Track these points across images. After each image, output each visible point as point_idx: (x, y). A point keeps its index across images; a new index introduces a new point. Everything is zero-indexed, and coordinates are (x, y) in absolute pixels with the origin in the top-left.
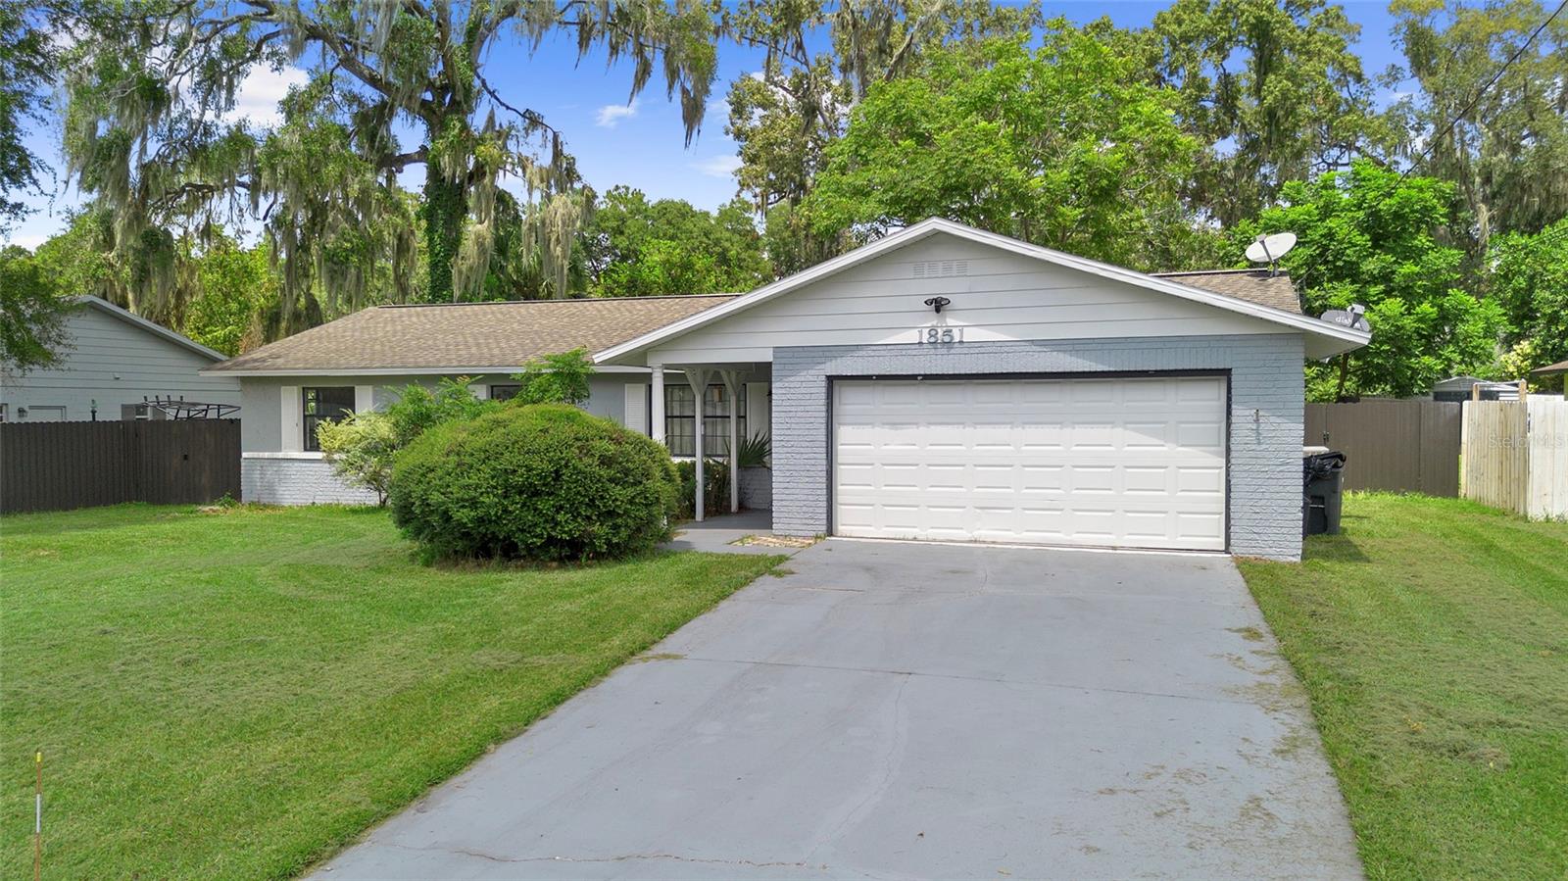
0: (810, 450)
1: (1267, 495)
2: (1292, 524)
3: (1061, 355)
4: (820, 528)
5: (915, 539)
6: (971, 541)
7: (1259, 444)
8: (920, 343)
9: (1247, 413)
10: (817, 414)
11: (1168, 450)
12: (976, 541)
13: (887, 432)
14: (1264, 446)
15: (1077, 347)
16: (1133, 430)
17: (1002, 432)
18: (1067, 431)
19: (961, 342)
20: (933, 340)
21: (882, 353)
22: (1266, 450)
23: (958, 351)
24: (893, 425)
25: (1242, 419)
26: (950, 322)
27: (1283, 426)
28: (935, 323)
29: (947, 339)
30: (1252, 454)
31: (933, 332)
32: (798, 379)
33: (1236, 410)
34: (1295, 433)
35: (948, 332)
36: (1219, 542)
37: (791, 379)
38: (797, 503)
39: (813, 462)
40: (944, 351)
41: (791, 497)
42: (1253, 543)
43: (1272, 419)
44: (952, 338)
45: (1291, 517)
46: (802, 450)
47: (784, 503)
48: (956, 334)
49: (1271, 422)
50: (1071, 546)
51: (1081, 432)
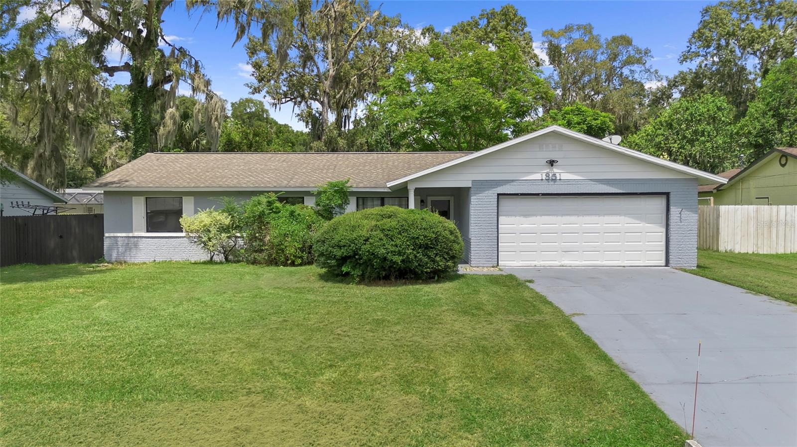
0: (489, 227)
1: (684, 243)
2: (693, 254)
3: (603, 185)
4: (494, 262)
5: (535, 266)
6: (560, 266)
7: (681, 222)
8: (542, 180)
9: (677, 210)
10: (493, 211)
11: (642, 225)
12: (563, 266)
13: (522, 219)
14: (683, 223)
15: (610, 182)
16: (629, 217)
17: (573, 219)
18: (602, 218)
19: (560, 179)
20: (547, 178)
21: (524, 184)
22: (684, 225)
23: (559, 183)
24: (525, 216)
25: (675, 213)
26: (555, 170)
27: (690, 215)
28: (548, 170)
29: (554, 178)
30: (679, 227)
31: (547, 175)
32: (484, 195)
33: (673, 209)
34: (694, 218)
35: (554, 175)
36: (663, 262)
37: (480, 195)
38: (483, 252)
39: (490, 233)
40: (552, 183)
41: (480, 249)
42: (679, 262)
43: (686, 212)
44: (556, 177)
45: (693, 251)
46: (486, 227)
47: (477, 252)
48: (558, 175)
49: (686, 214)
50: (603, 266)
51: (607, 219)
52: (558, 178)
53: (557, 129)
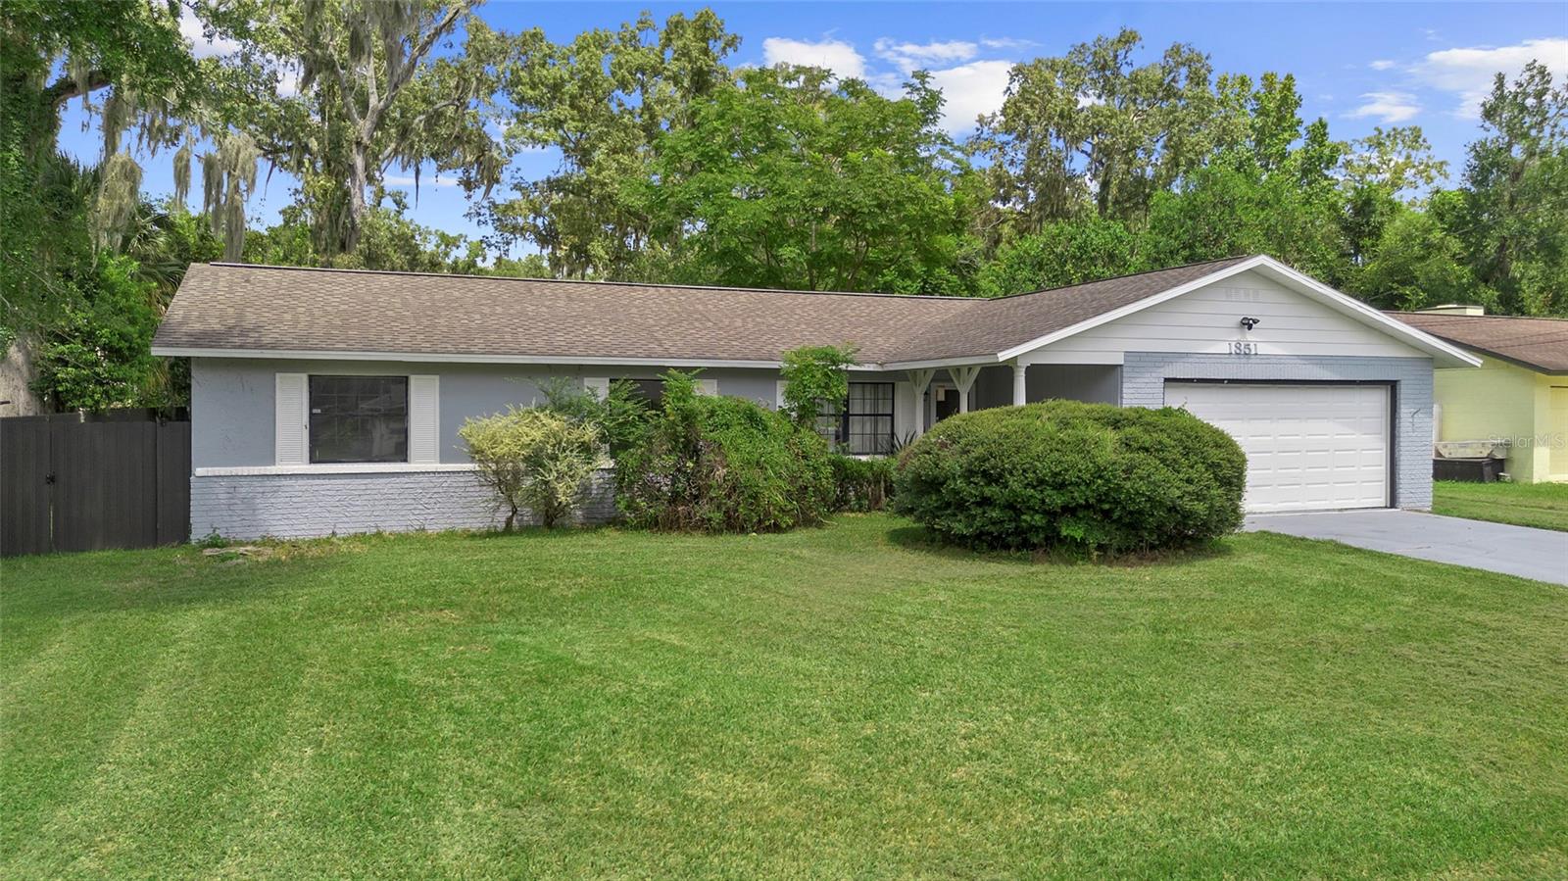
1: (1418, 467)
7: (1413, 432)
8: (1229, 354)
9: (1409, 411)
11: (1356, 437)
14: (1416, 433)
15: (1324, 362)
16: (1339, 423)
19: (1255, 354)
20: (1237, 351)
21: (1204, 360)
22: (1417, 436)
23: (1253, 361)
25: (1406, 416)
26: (1251, 337)
27: (1424, 420)
28: (1241, 337)
29: (1247, 351)
30: (1410, 439)
31: (1239, 345)
32: (1143, 379)
33: (1404, 411)
34: (1429, 424)
35: (1249, 346)
36: (1381, 498)
37: (1138, 380)
40: (1244, 361)
42: (1411, 500)
43: (1420, 415)
44: (1250, 350)
45: (1428, 480)
48: (1253, 346)
49: (1419, 418)
52: (1253, 352)
53: (1266, 263)
